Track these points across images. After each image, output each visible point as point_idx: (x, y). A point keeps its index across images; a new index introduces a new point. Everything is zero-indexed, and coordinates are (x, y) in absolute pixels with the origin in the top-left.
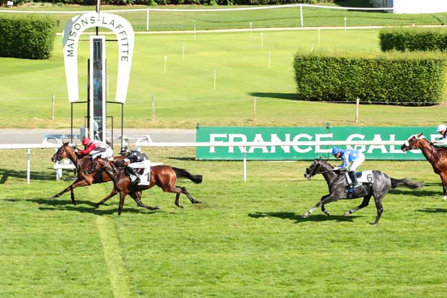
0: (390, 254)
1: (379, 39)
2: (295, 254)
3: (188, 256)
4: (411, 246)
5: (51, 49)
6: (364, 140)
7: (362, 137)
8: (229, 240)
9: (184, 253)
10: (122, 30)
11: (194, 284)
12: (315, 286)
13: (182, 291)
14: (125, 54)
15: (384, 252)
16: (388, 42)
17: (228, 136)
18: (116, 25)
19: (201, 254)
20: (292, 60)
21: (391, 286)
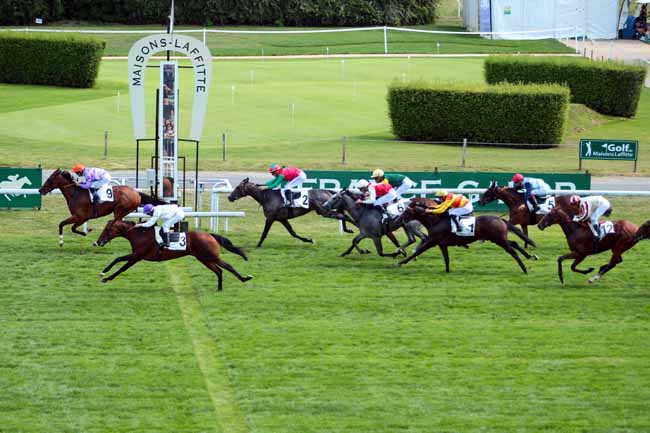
0: (519, 323)
1: (483, 70)
2: (407, 321)
3: (282, 323)
4: (542, 314)
5: (96, 75)
6: (478, 187)
7: (476, 184)
8: (329, 305)
9: (277, 319)
10: (197, 55)
11: (294, 356)
12: (436, 360)
13: (281, 364)
14: (202, 84)
15: (513, 320)
16: (495, 73)
17: (318, 181)
18: (191, 49)
19: (298, 321)
20: (386, 92)
21: (524, 361)
